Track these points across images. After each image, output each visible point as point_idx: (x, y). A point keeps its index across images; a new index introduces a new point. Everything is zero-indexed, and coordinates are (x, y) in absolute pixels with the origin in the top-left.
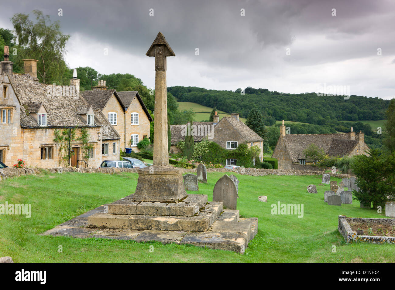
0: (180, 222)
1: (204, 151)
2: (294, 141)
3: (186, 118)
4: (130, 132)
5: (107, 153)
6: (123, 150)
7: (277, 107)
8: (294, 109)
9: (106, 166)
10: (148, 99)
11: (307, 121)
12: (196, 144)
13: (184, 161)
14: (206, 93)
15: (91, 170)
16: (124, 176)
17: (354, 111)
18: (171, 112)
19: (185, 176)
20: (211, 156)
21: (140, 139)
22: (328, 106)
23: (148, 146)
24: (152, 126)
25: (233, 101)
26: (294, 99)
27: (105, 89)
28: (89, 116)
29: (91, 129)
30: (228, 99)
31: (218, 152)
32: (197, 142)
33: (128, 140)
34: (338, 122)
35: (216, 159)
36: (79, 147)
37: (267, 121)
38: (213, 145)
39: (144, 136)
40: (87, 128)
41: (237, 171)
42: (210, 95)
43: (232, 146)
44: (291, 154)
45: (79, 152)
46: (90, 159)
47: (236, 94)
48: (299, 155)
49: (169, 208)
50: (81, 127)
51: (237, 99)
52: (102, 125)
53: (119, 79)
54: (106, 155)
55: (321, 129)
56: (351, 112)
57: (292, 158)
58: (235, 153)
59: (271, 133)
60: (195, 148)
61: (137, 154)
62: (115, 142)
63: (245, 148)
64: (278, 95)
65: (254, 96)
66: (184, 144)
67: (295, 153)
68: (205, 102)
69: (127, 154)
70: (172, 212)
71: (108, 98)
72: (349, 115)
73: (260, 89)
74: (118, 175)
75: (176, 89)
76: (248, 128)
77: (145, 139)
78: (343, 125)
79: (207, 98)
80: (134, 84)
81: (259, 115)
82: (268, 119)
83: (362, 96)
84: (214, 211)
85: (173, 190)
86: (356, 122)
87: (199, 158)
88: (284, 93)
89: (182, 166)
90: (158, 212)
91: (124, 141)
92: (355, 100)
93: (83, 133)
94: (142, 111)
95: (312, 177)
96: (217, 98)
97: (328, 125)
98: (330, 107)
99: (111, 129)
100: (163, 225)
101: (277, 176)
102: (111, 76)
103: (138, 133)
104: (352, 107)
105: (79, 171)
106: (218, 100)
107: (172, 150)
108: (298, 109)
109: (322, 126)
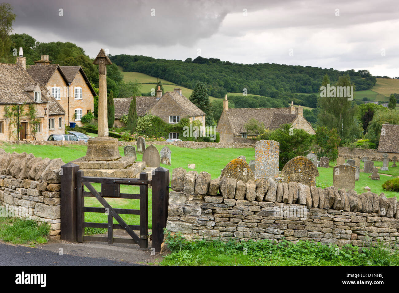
0: (115, 172)
1: (147, 126)
2: (237, 115)
3: (132, 90)
4: (74, 107)
5: (53, 127)
6: (67, 124)
7: (229, 78)
8: (246, 80)
9: (53, 139)
10: (90, 70)
11: (260, 92)
12: (139, 118)
13: (127, 135)
14: (154, 63)
15: (42, 142)
16: (71, 148)
17: (308, 82)
18: (116, 84)
19: (125, 148)
20: (154, 130)
21: (83, 113)
22: (282, 77)
23: (92, 120)
24: (96, 101)
25: (182, 71)
26: (247, 70)
27: (49, 64)
28: (36, 93)
29: (38, 106)
30: (178, 69)
31: (161, 126)
32: (141, 116)
33: (71, 114)
34: (292, 94)
35: (159, 133)
36: (27, 122)
37: (218, 92)
38: (156, 120)
39: (88, 111)
40: (34, 104)
41: (176, 144)
42: (158, 65)
43: (175, 121)
44: (233, 127)
45: (27, 126)
46: (38, 133)
47: (186, 63)
48: (241, 129)
49: (108, 164)
50: (29, 104)
51: (187, 70)
52: (48, 101)
53: (59, 48)
54: (53, 129)
55: (273, 101)
56: (305, 84)
57: (235, 132)
58: (177, 127)
59: (217, 107)
60: (138, 122)
61: (81, 128)
62: (60, 117)
63: (187, 122)
64: (230, 66)
65: (204, 66)
66: (127, 118)
67: (237, 127)
68: (152, 72)
69: (72, 128)
70: (110, 166)
71: (51, 73)
72: (303, 87)
73: (211, 59)
74: (66, 146)
75: (122, 57)
76: (190, 102)
77: (88, 113)
78: (296, 98)
79: (154, 67)
80: (76, 54)
81: (204, 89)
82: (219, 91)
83: (317, 67)
84: (138, 167)
85: (111, 153)
86: (310, 95)
87: (143, 131)
88: (237, 63)
89: (125, 140)
90: (101, 166)
91: (68, 115)
92: (310, 71)
93: (31, 109)
94: (85, 86)
95: (250, 149)
96: (165, 68)
97: (281, 97)
98: (284, 79)
99: (56, 105)
100: (104, 174)
101: (215, 149)
102: (50, 45)
103: (82, 108)
104: (306, 78)
105: (32, 143)
106: (167, 70)
107: (116, 124)
108: (251, 80)
109: (274, 99)
